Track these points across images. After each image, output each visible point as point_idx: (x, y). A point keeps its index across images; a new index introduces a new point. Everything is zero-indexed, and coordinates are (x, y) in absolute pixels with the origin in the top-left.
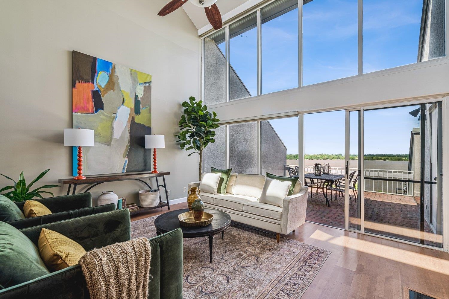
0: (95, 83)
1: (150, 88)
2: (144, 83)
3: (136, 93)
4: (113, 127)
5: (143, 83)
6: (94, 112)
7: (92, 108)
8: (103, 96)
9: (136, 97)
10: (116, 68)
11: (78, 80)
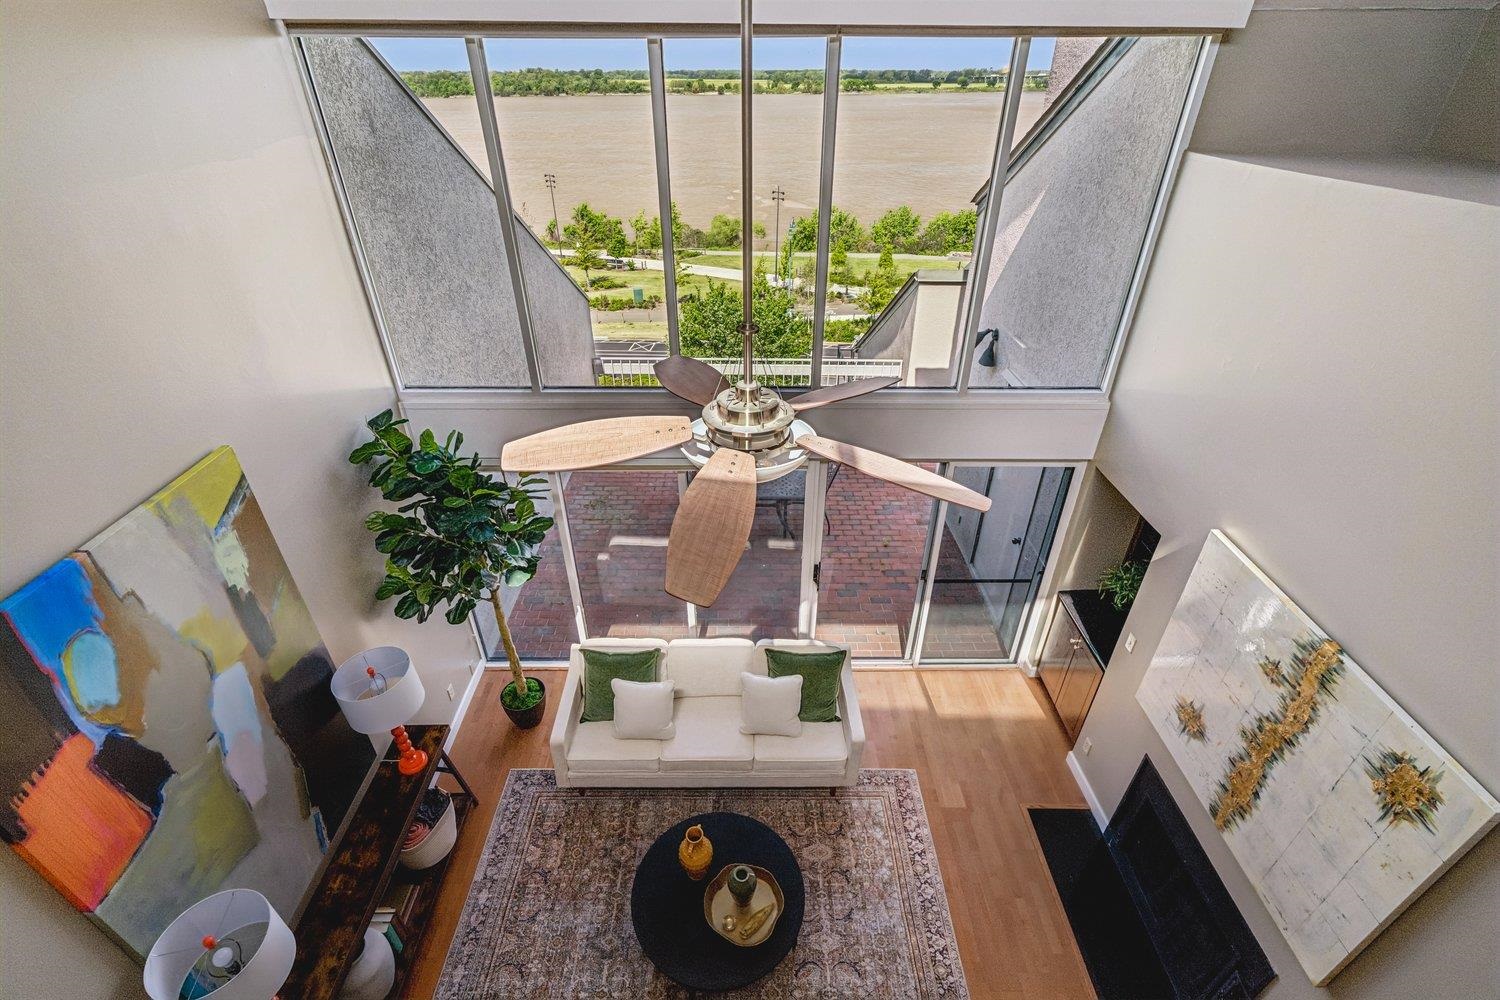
0: (79, 721)
1: (252, 505)
2: (226, 511)
3: (225, 584)
4: (233, 781)
5: (224, 514)
6: (155, 818)
7: (139, 816)
8: (141, 731)
9: (232, 592)
10: (101, 565)
11: (15, 794)
